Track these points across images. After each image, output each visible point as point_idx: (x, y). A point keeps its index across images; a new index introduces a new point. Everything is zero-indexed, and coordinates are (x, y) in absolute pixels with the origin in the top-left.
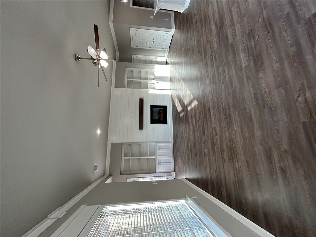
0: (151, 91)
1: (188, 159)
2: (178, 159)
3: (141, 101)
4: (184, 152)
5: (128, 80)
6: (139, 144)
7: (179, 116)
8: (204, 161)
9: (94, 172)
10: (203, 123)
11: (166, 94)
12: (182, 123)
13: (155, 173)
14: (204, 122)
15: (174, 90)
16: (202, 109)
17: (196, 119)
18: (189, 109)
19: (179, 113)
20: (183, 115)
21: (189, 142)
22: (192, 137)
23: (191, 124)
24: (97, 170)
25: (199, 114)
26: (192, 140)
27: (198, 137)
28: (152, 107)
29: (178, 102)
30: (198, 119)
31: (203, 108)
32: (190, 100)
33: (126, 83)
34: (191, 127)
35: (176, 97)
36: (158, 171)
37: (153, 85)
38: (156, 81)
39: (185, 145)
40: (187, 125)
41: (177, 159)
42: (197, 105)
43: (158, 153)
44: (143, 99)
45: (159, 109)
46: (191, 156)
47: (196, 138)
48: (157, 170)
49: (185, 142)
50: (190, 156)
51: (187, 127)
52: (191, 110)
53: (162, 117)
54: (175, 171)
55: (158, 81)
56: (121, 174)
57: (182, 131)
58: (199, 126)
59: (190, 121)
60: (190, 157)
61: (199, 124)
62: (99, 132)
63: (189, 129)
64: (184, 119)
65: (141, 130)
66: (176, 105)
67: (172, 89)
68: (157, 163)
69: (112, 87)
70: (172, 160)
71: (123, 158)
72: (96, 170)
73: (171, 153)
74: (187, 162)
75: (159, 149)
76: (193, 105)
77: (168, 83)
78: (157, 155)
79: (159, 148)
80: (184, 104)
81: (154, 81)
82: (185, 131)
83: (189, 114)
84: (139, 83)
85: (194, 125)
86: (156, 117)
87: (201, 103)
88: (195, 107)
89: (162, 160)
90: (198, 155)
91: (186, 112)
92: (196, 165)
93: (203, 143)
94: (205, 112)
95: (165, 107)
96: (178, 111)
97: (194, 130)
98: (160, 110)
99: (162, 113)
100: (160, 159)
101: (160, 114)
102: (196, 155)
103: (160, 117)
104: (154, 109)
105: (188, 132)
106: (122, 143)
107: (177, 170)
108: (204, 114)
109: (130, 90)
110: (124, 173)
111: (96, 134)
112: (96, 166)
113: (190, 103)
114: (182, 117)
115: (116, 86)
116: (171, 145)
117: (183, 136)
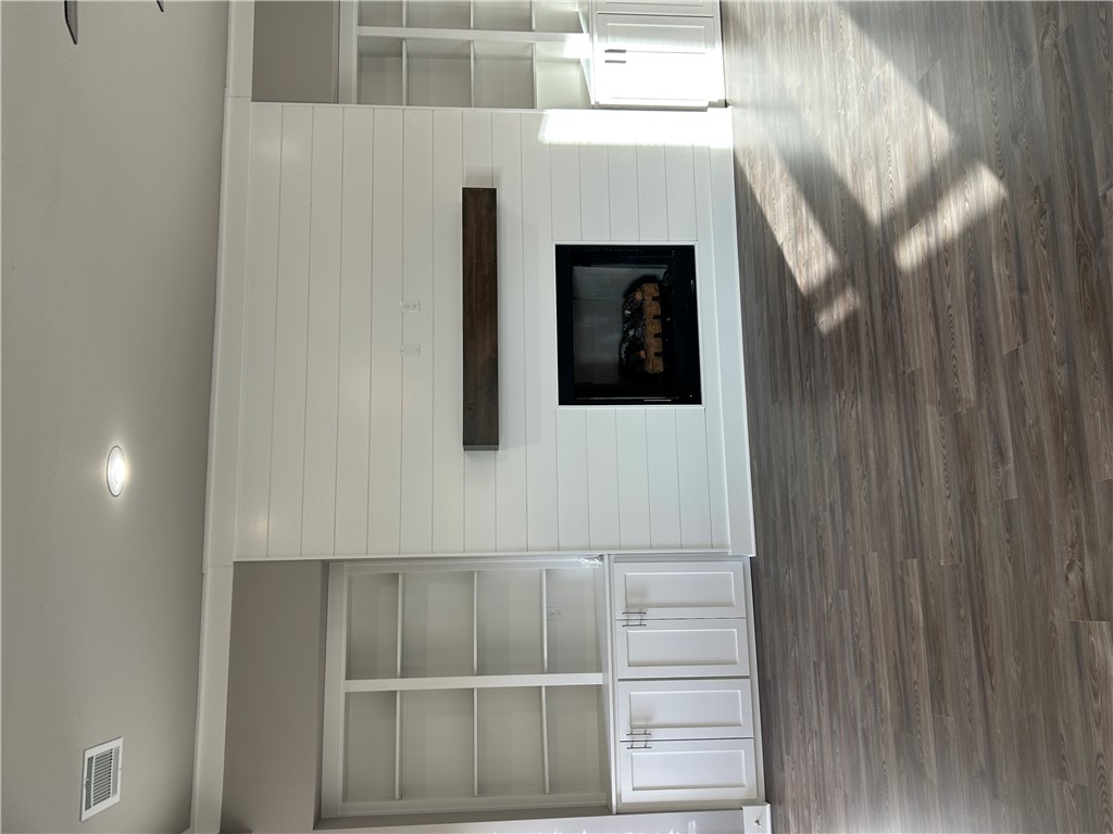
0: (560, 128)
1: (904, 698)
2: (800, 697)
3: (480, 209)
4: (865, 641)
5: (360, 38)
6: (464, 573)
7: (809, 322)
8: (1078, 730)
9: (86, 815)
10: (1061, 374)
11: (689, 144)
12: (839, 385)
13: (605, 809)
14: (1072, 368)
15: (761, 107)
16: (1053, 242)
17: (981, 339)
18: (911, 252)
19: (808, 305)
20: (852, 319)
21: (915, 548)
22: (941, 509)
23: (927, 389)
24: (114, 800)
25: (1022, 289)
26: (942, 532)
27: (1008, 505)
28: (570, 259)
29: (795, 208)
30: (1004, 340)
31: (1065, 229)
32: (924, 168)
33: (349, 61)
34: (932, 421)
35: (778, 167)
36: (625, 800)
37: (574, 72)
38: (603, 34)
39: (875, 580)
40: (890, 406)
41: (791, 698)
42: (1002, 207)
43: (627, 644)
44: (493, 192)
45: (625, 273)
46: (937, 684)
47: (990, 521)
48: (624, 788)
49: (873, 558)
50: (921, 673)
51: (891, 420)
52: (937, 260)
53: (654, 345)
54: (771, 794)
55: (617, 33)
56: (320, 821)
57: (842, 461)
58: (1018, 406)
59: (921, 357)
60: (925, 681)
61: (1014, 385)
62: (118, 471)
63: (913, 438)
64: (854, 348)
65: (483, 456)
66: (782, 234)
67: (736, 97)
68: (619, 730)
69: (230, 91)
70: (742, 701)
71: (338, 686)
72: (104, 795)
73: (736, 641)
74: (889, 730)
75: (637, 611)
76: (952, 217)
77: (701, 48)
78: (621, 662)
79: (634, 600)
80: (855, 210)
81: (585, 36)
82: (863, 457)
83: (915, 306)
84: (458, 60)
85: (969, 390)
86: (603, 347)
87: (1048, 183)
88: (974, 230)
89: (663, 700)
90: (1013, 670)
91: (876, 290)
92: (981, 756)
93: (1060, 566)
94: (1083, 271)
95: (681, 261)
96: (801, 281)
97: (963, 449)
98: (637, 285)
99: (652, 309)
100: (642, 693)
101: (635, 317)
102: (986, 668)
103: (634, 346)
104: (584, 274)
105: (895, 462)
106: (326, 564)
107: (789, 794)
108: (1072, 286)
109: (388, 117)
110: (350, 813)
111: (100, 490)
112: (107, 758)
113: (923, 200)
114: (836, 332)
115: (263, 91)
116: (734, 582)
117: (846, 493)
